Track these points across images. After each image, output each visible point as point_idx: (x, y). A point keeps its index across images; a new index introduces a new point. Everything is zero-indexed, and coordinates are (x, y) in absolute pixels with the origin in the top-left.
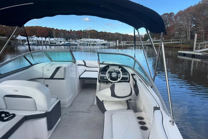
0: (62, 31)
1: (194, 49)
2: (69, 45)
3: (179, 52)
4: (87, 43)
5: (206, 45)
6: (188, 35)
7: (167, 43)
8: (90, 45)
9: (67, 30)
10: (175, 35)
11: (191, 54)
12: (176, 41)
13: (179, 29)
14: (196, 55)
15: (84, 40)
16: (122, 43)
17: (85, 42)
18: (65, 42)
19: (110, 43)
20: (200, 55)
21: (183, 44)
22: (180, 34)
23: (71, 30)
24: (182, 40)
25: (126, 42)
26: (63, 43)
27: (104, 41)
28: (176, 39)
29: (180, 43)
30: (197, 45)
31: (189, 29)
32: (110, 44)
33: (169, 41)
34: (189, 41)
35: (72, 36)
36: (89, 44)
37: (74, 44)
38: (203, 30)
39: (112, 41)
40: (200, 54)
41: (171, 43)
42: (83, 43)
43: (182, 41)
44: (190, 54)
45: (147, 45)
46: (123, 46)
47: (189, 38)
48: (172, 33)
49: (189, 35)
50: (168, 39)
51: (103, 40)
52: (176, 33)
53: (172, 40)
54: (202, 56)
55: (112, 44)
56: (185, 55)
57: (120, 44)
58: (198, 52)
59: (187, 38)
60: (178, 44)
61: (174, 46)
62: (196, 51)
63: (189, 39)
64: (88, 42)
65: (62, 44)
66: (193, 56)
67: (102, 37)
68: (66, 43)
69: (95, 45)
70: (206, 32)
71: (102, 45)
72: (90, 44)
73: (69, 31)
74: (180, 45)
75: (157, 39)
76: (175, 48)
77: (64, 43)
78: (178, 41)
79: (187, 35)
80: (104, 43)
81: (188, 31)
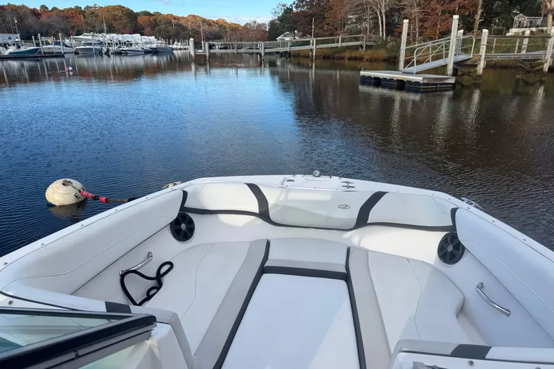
0: (12, 10)
1: (402, 64)
2: (34, 55)
3: (363, 73)
4: (98, 47)
5: (430, 52)
6: (380, 22)
7: (330, 45)
8: (107, 53)
9: (31, 7)
10: (347, 24)
11: (395, 79)
12: (350, 40)
13: (357, 6)
14: (409, 82)
15: (90, 37)
16: (204, 47)
17: (91, 44)
18: (19, 47)
19: (174, 46)
20: (417, 83)
21: (368, 47)
22: (359, 20)
23: (44, 7)
24: (365, 36)
25: (222, 45)
26: (12, 49)
27: (153, 42)
28: (351, 34)
29: (362, 46)
30: (410, 52)
31: (383, 6)
32: (173, 49)
33: (333, 41)
34: (383, 39)
35: (50, 26)
36: (105, 50)
37: (54, 51)
38: (416, 10)
39: (178, 42)
40: (419, 79)
41: (339, 45)
42: (87, 47)
43: (366, 41)
44: (391, 80)
45: (278, 53)
46: (207, 54)
47: (383, 32)
48: (339, 17)
49: (382, 23)
50: (331, 35)
51: (153, 38)
52: (351, 17)
53: (342, 39)
54: (424, 84)
55: (180, 49)
56: (378, 82)
57: (199, 51)
58: (411, 74)
59: (377, 32)
60: (356, 48)
61: (347, 54)
62: (407, 69)
63: (383, 35)
64: (101, 43)
65: (11, 53)
66: (401, 85)
67: (147, 30)
68: (23, 49)
69: (125, 53)
70: (425, 15)
71: (147, 52)
72: (108, 50)
73: (39, 8)
74: (362, 51)
75: (304, 35)
76: (350, 59)
77: (18, 51)
78: (357, 39)
79: (378, 23)
80: (154, 46)
81: (381, 13)
